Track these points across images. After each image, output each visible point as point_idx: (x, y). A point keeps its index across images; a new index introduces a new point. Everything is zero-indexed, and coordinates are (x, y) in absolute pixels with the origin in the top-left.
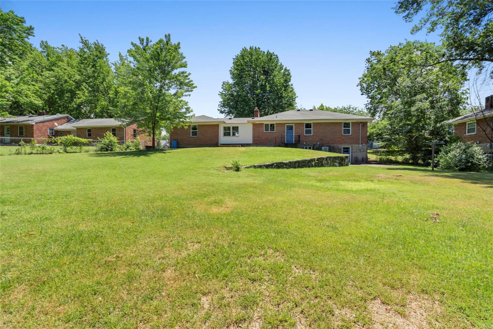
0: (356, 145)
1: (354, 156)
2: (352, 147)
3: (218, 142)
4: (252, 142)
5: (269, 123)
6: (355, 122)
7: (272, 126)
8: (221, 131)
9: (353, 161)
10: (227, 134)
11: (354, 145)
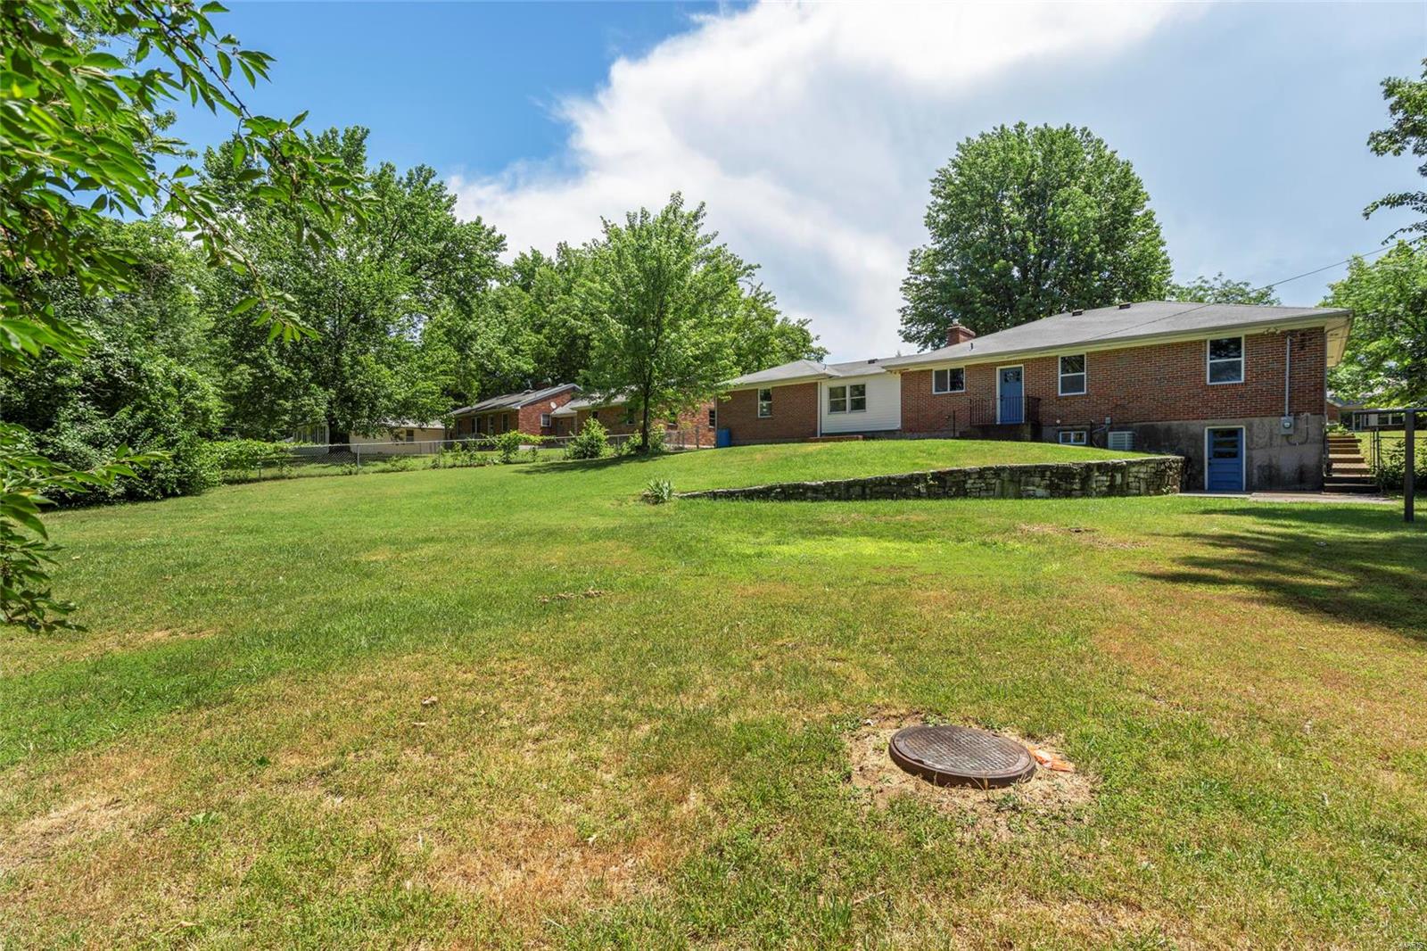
0: (1266, 420)
1: (1257, 462)
2: (1249, 429)
3: (816, 430)
4: (898, 426)
5: (948, 367)
6: (1263, 335)
7: (956, 374)
8: (824, 401)
9: (1255, 479)
10: (836, 407)
11: (1257, 421)
